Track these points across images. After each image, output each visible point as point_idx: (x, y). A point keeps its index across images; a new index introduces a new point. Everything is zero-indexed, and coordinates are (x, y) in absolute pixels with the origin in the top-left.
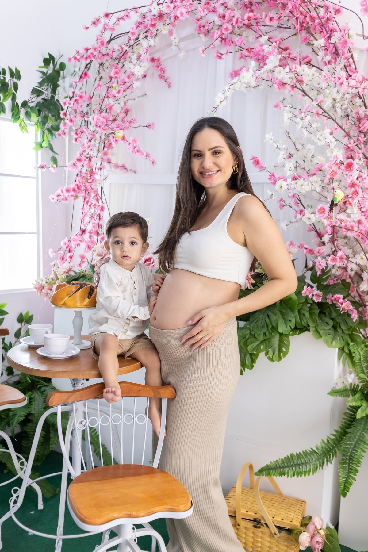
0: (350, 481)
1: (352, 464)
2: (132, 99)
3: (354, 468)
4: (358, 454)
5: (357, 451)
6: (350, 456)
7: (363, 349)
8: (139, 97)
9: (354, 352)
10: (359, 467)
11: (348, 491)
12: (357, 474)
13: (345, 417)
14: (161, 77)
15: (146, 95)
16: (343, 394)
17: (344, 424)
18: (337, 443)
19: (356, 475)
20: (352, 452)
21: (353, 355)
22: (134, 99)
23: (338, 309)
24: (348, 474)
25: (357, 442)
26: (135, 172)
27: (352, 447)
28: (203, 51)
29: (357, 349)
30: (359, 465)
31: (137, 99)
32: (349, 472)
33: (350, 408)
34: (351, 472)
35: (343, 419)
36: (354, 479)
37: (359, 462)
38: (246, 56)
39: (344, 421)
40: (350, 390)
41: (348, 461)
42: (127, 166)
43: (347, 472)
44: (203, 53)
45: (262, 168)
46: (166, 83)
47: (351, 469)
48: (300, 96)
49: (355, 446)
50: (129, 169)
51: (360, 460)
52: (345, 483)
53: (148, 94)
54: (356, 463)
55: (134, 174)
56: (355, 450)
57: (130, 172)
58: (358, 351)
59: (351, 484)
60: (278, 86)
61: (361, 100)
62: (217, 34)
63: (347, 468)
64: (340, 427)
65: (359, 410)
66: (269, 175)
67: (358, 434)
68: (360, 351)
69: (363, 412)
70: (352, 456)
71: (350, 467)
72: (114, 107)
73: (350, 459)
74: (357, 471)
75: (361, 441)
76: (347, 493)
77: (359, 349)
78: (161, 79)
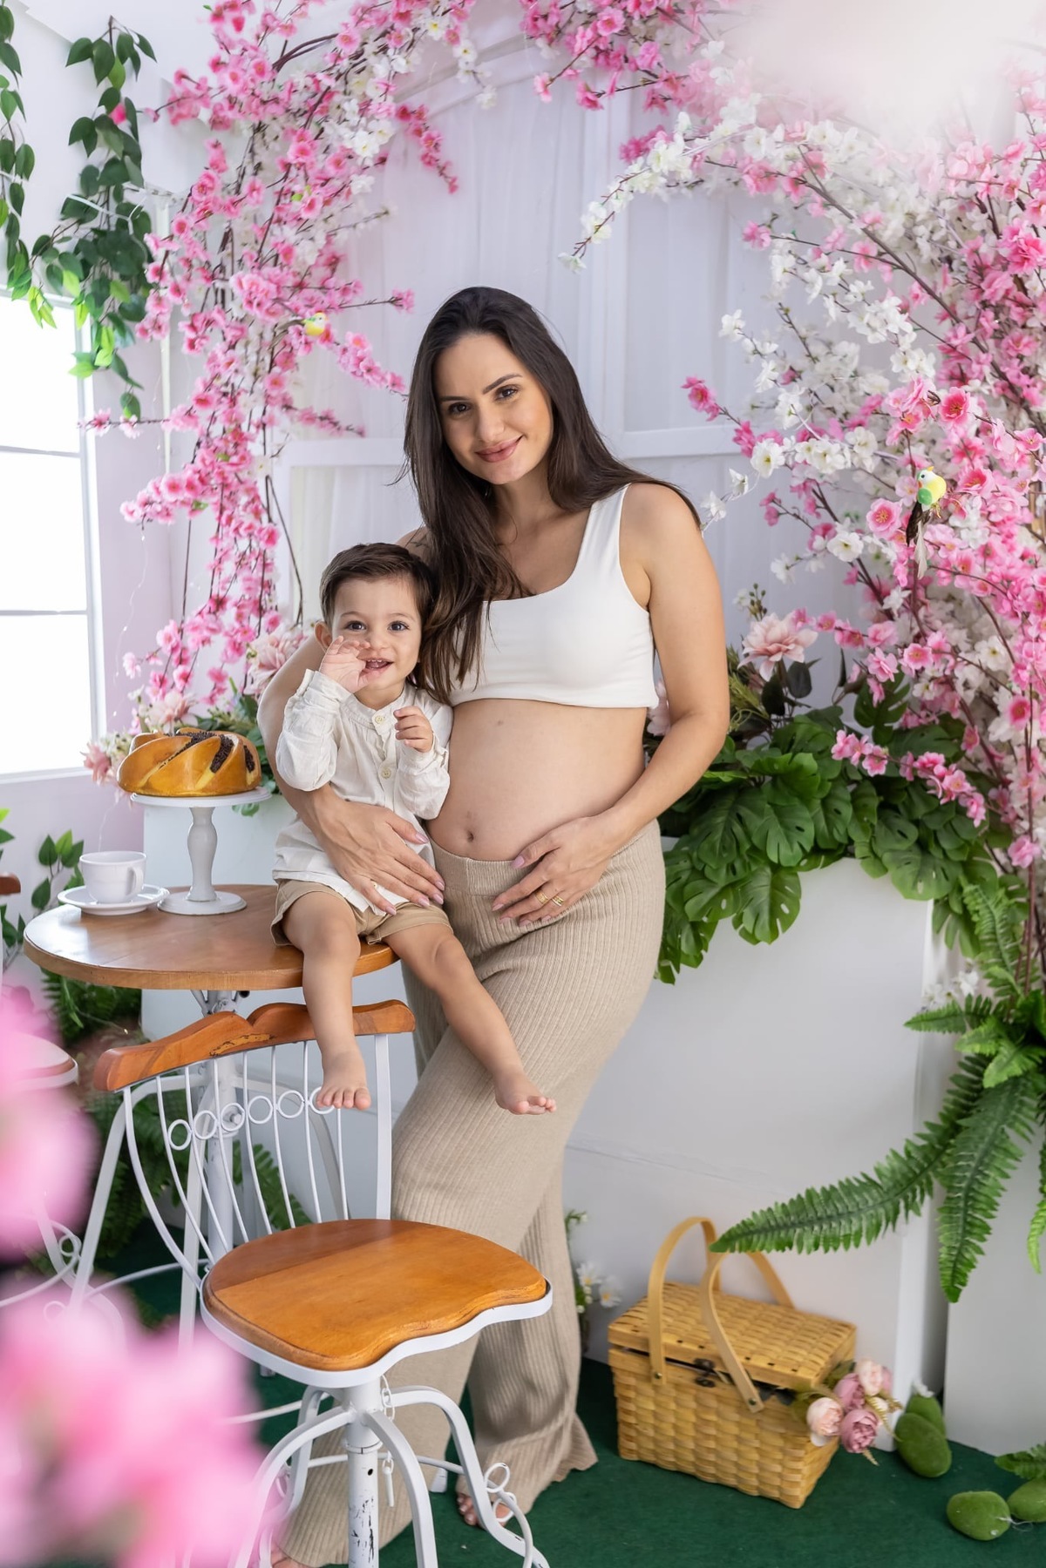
0: (967, 1256)
1: (975, 1209)
2: (348, 227)
3: (977, 1222)
4: (989, 1182)
5: (987, 1176)
6: (970, 1188)
7: (1000, 901)
8: (367, 220)
9: (977, 912)
10: (992, 1217)
11: (964, 1284)
12: (986, 1236)
13: (955, 1087)
14: (429, 163)
15: (386, 213)
16: (947, 1024)
17: (951, 1107)
18: (932, 1157)
19: (983, 1240)
20: (973, 1179)
21: (975, 918)
22: (354, 226)
23: (932, 792)
24: (963, 1237)
25: (986, 1153)
26: (361, 433)
27: (973, 1164)
28: (546, 86)
29: (984, 902)
30: (993, 1213)
31: (361, 226)
32: (966, 1233)
33: (969, 1063)
34: (970, 1233)
35: (950, 1092)
36: (980, 1252)
37: (992, 1205)
38: (666, 99)
39: (951, 1097)
40: (968, 1013)
41: (961, 1204)
42: (337, 416)
43: (960, 1231)
44: (546, 91)
45: (715, 411)
46: (442, 178)
47: (971, 1224)
48: (816, 207)
49: (981, 1162)
50: (344, 424)
51: (997, 1199)
52: (955, 1262)
53: (393, 209)
54: (984, 1207)
55: (359, 440)
56: (981, 1172)
57: (346, 433)
58: (988, 907)
59: (971, 1265)
60: (755, 182)
61: (986, 216)
62: (583, 36)
63: (961, 1223)
64: (941, 1115)
65: (991, 1066)
66: (737, 430)
67: (990, 1130)
68: (992, 907)
69: (1001, 1069)
70: (973, 1190)
71: (969, 1219)
72: (298, 251)
73: (967, 1198)
74: (987, 1229)
75: (996, 1147)
76: (960, 1290)
77: (990, 903)
78: (430, 168)
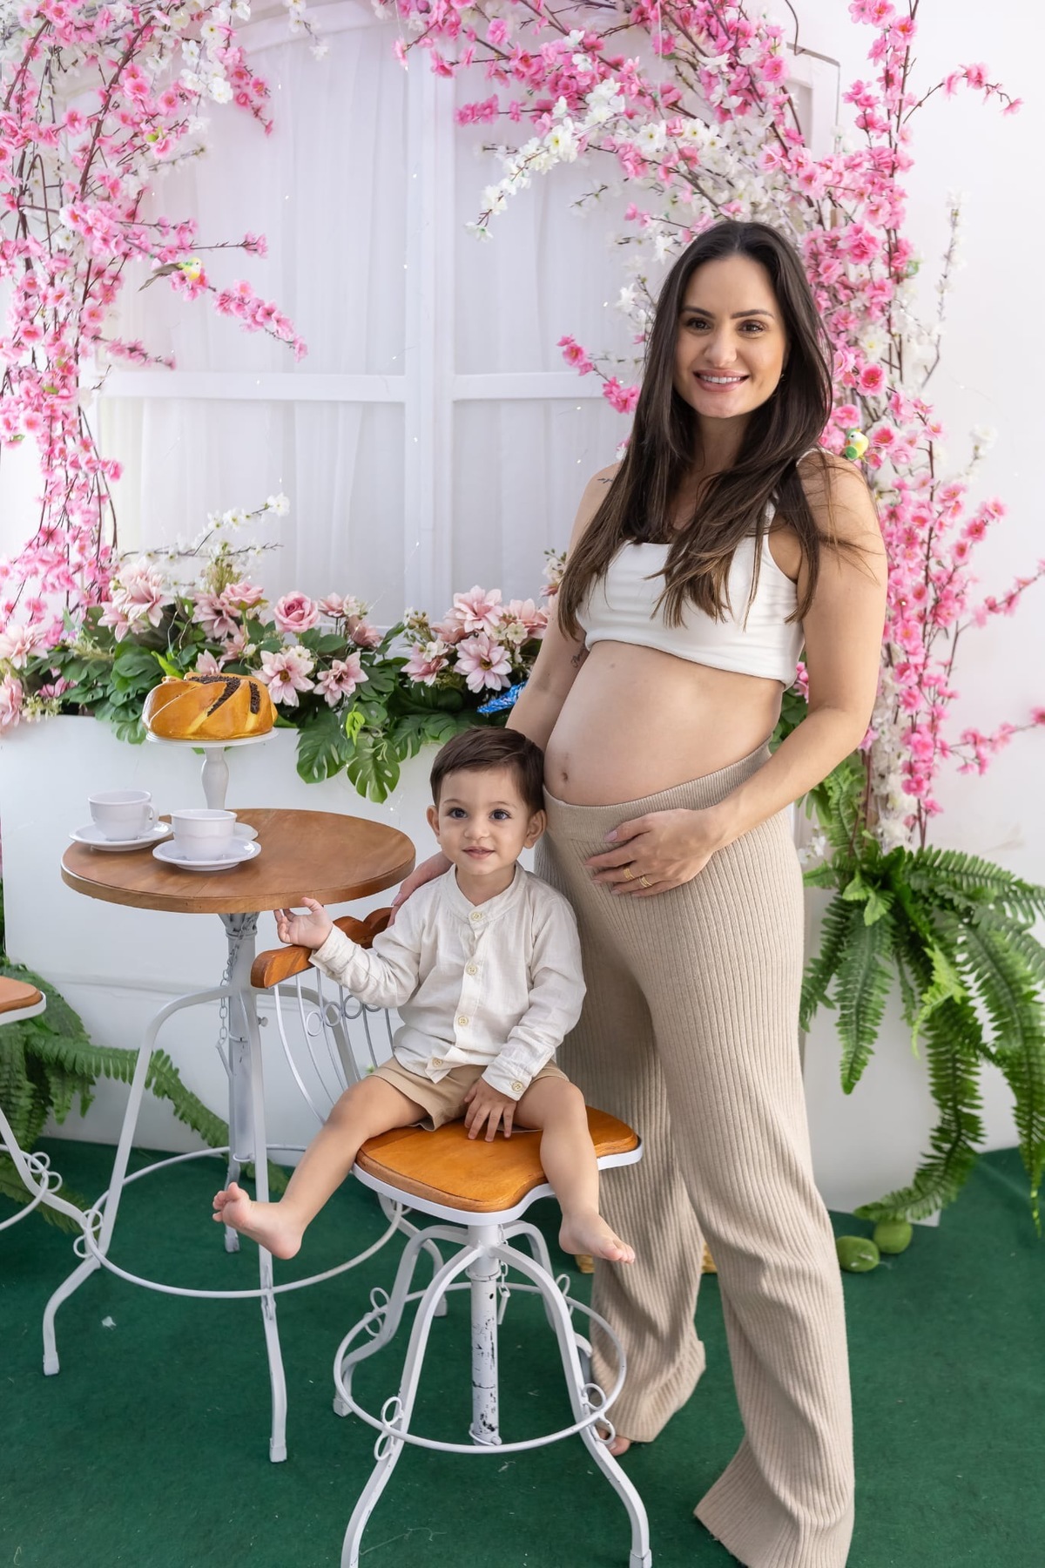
0: (862, 1057)
1: (864, 1020)
2: (168, 163)
3: (867, 1030)
4: (873, 998)
5: (871, 994)
6: (859, 1005)
7: (847, 778)
8: (184, 156)
9: (831, 788)
10: (878, 1025)
11: (857, 1079)
12: (874, 1040)
13: (826, 929)
14: (244, 104)
15: (202, 150)
16: (822, 880)
17: (826, 944)
18: (817, 985)
19: (872, 1043)
20: (861, 998)
21: (830, 793)
22: (174, 163)
23: (799, 694)
24: (858, 1042)
25: (867, 976)
26: (171, 365)
27: (859, 986)
28: (403, 52)
29: (836, 779)
30: (879, 1021)
31: (181, 162)
32: (859, 1039)
33: (833, 909)
34: (862, 1039)
35: (823, 932)
36: (870, 1052)
37: (878, 1015)
38: (507, 72)
39: (825, 936)
40: (834, 869)
41: (854, 1018)
42: (146, 347)
43: (855, 1038)
44: (404, 57)
45: (587, 368)
46: (257, 120)
47: (863, 1032)
48: (688, 194)
49: (865, 984)
50: (152, 354)
51: (882, 1010)
52: (852, 1064)
53: (209, 146)
54: (872, 1017)
55: (168, 373)
56: (866, 992)
57: (154, 364)
58: (839, 784)
59: (864, 1063)
60: (635, 168)
62: (438, 8)
63: (855, 1032)
64: (822, 952)
65: (867, 909)
66: (605, 385)
67: (865, 958)
68: (842, 783)
69: (873, 911)
70: (863, 1006)
71: (861, 1029)
72: (123, 185)
73: (858, 1012)
74: (875, 1035)
75: (874, 971)
76: (854, 1084)
77: (840, 780)
78: (244, 108)
